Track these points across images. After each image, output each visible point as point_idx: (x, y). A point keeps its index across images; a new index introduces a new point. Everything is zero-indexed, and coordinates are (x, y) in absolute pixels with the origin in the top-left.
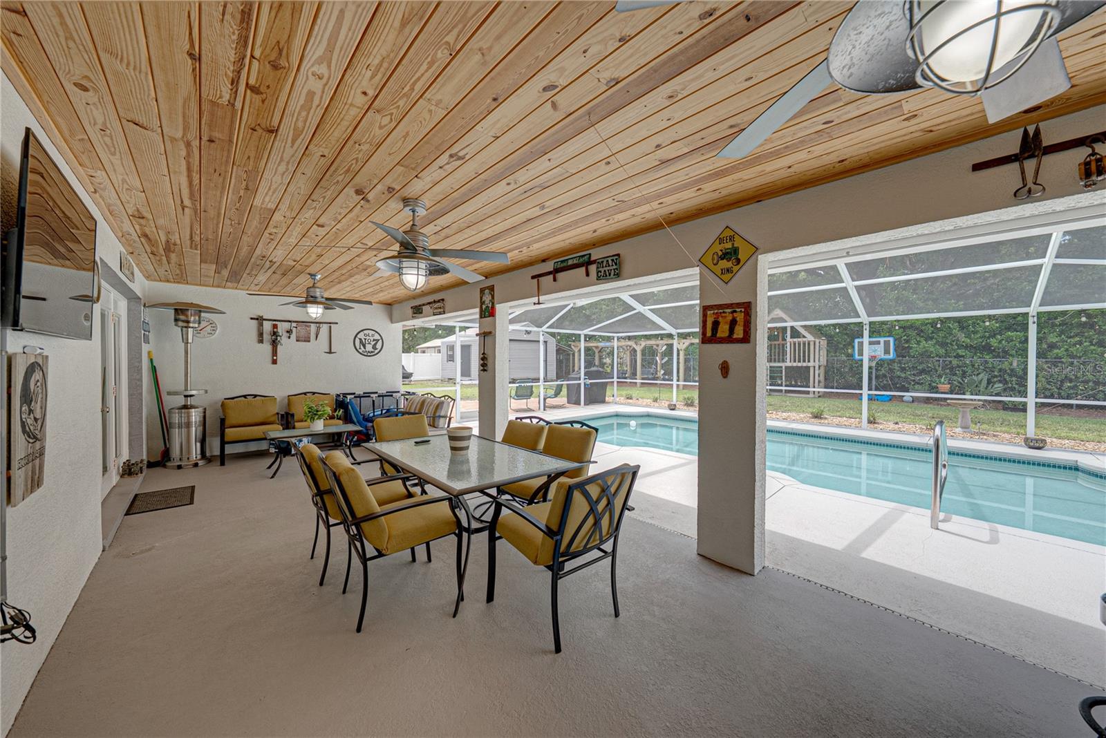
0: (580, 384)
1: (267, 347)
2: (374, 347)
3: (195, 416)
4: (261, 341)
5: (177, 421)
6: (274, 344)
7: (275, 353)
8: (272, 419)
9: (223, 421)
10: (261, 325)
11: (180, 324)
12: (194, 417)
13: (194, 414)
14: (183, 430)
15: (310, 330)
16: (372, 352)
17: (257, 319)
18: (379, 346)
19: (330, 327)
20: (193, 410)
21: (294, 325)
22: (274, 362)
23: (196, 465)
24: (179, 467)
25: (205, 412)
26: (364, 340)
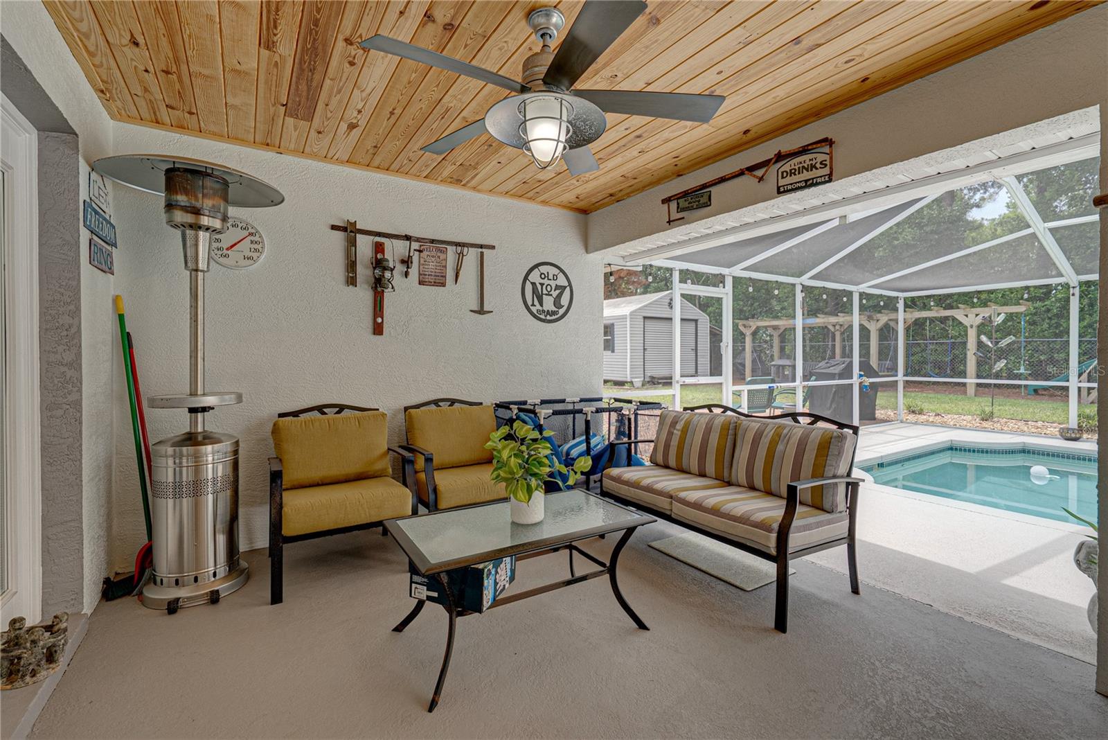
0: (851, 385)
1: (363, 294)
2: (557, 303)
3: (214, 461)
4: (352, 281)
5: (171, 479)
6: (379, 285)
7: (378, 308)
8: (378, 466)
9: (276, 476)
10: (352, 243)
11: (180, 216)
12: (210, 466)
13: (210, 459)
14: (185, 500)
15: (446, 260)
16: (554, 313)
17: (344, 229)
18: (565, 300)
19: (482, 254)
20: (209, 448)
21: (415, 245)
22: (378, 330)
23: (214, 598)
24: (173, 607)
25: (236, 452)
26: (539, 287)
